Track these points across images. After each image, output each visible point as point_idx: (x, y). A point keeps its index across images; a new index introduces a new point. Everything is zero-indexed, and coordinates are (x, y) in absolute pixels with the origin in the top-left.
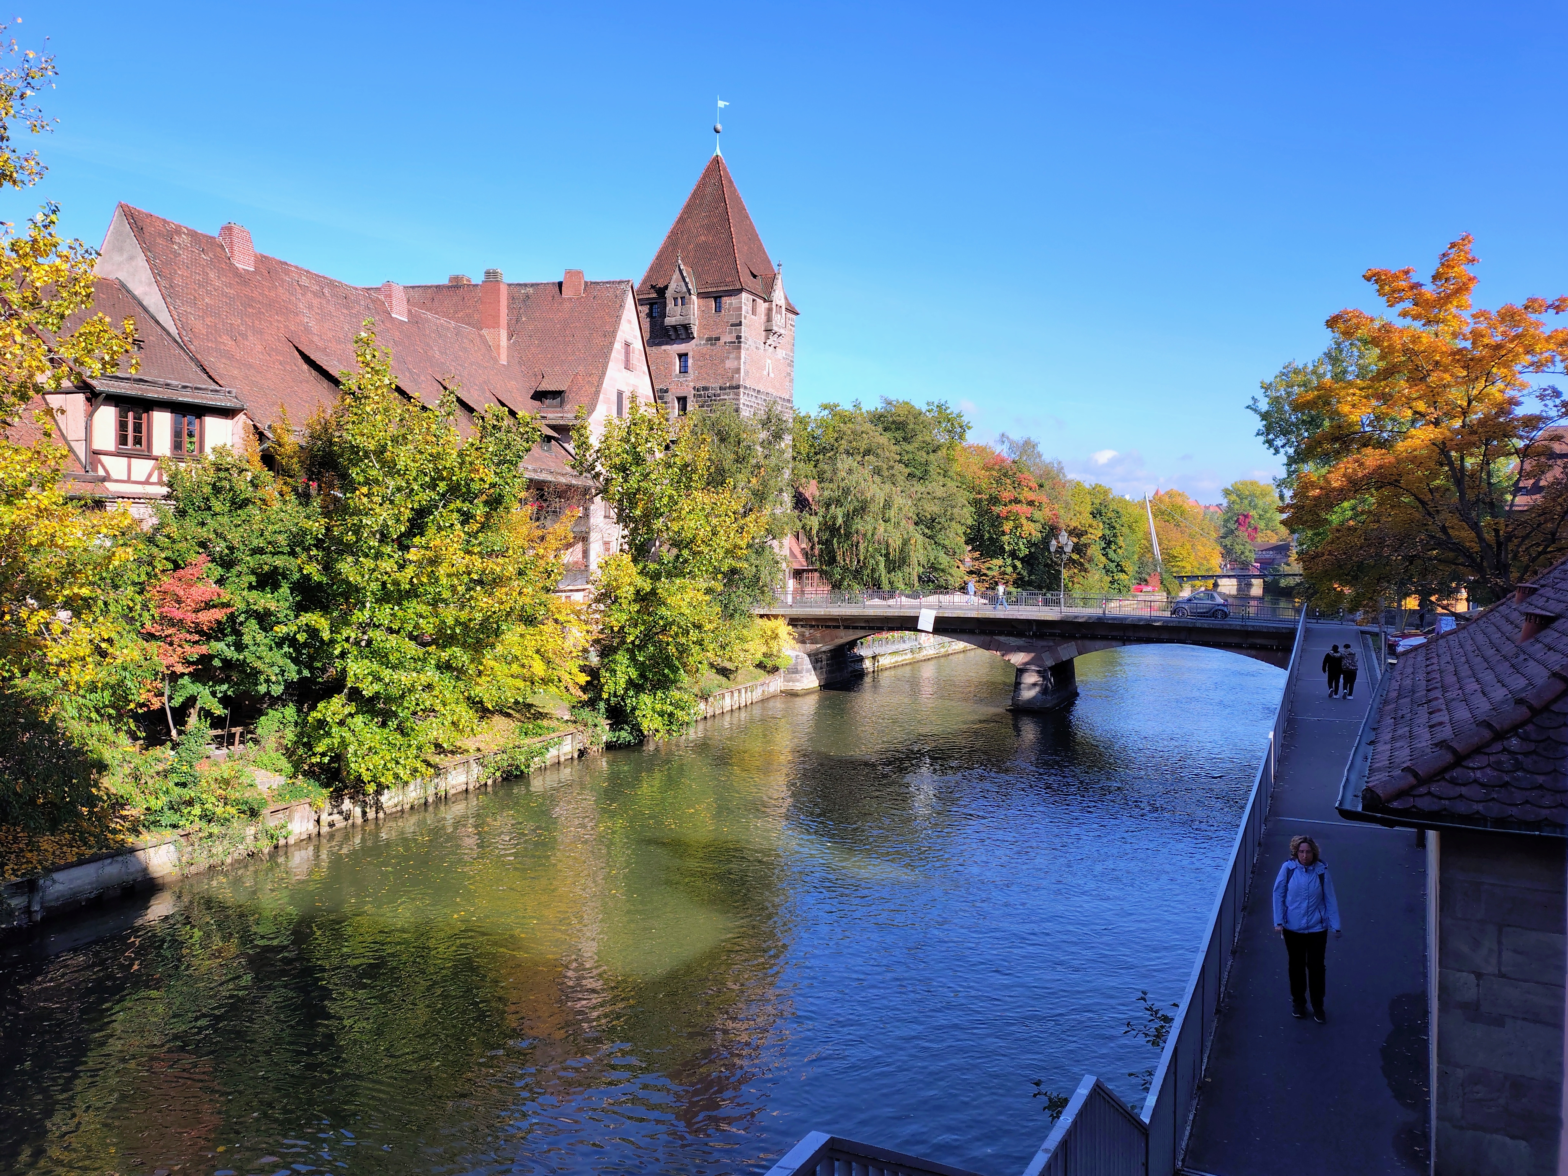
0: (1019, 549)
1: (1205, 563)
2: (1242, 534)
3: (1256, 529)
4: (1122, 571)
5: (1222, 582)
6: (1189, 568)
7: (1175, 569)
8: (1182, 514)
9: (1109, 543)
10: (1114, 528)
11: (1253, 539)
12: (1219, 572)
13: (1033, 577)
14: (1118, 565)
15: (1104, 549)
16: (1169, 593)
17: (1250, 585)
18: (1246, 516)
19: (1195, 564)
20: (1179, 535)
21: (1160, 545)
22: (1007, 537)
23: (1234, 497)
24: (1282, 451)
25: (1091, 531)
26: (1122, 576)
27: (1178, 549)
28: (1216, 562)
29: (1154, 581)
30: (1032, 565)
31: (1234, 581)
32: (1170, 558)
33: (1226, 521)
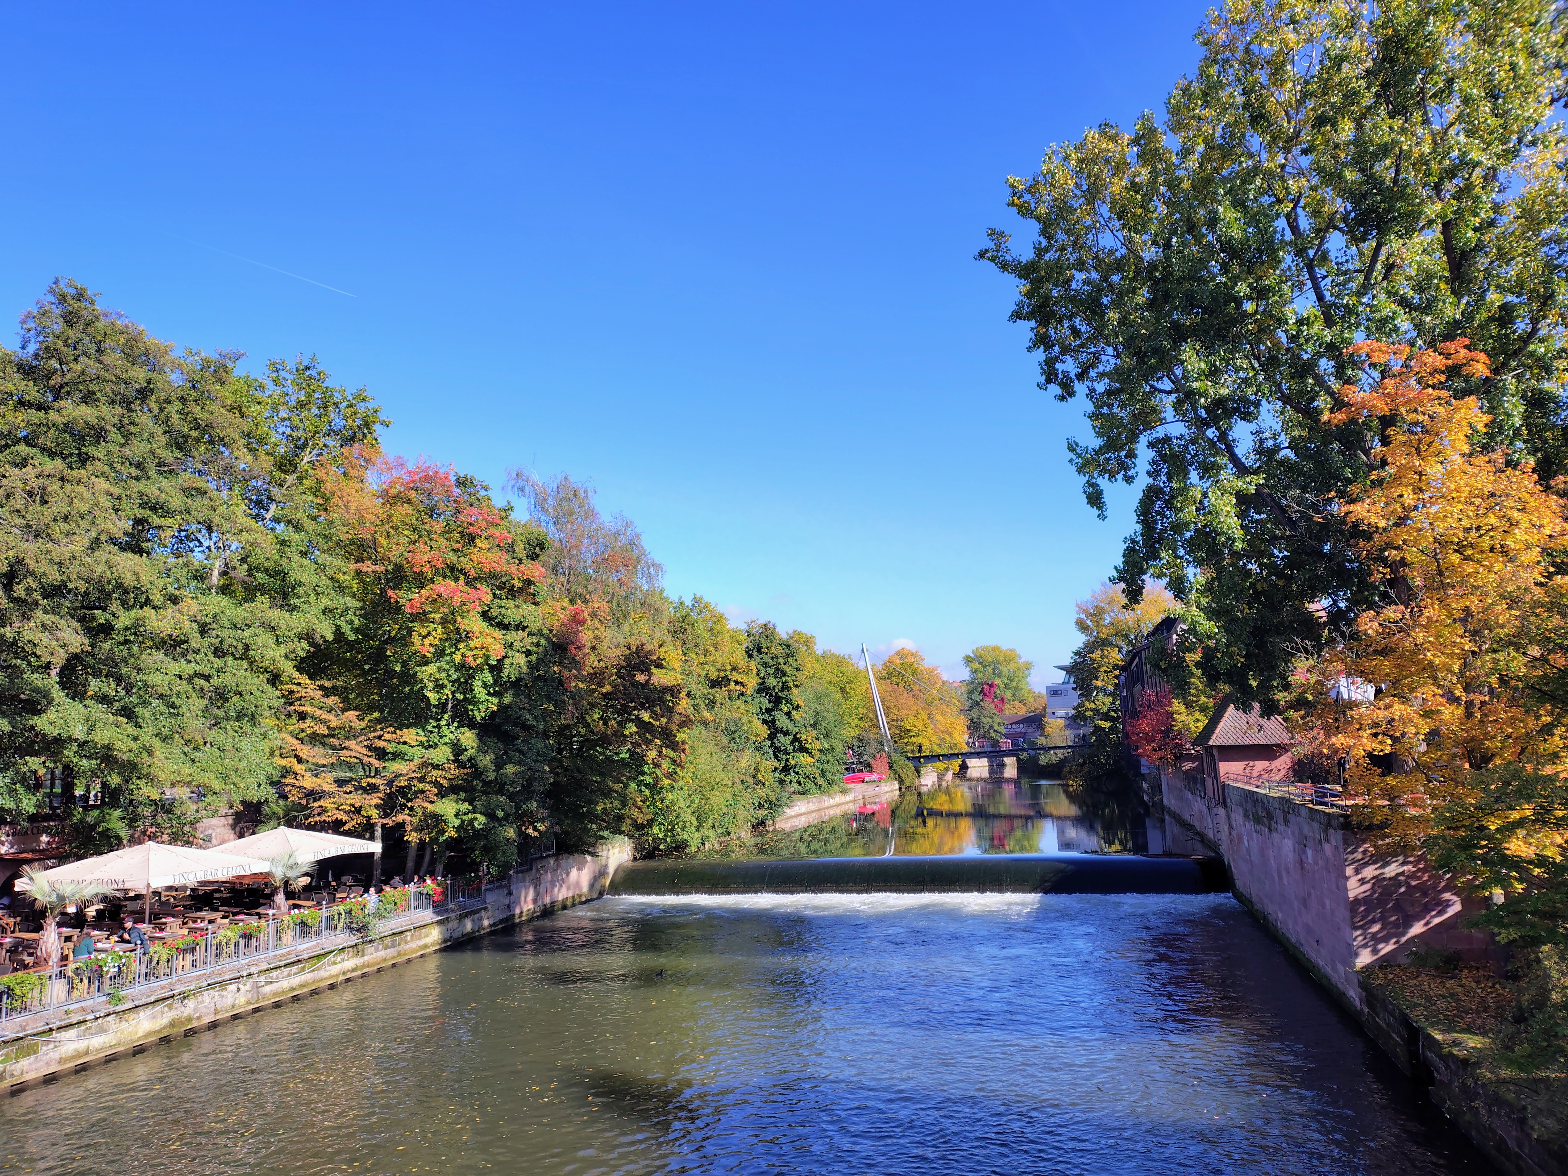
0: (474, 701)
1: (948, 738)
2: (989, 705)
3: (1002, 699)
4: (803, 750)
5: (972, 762)
6: (926, 746)
7: (909, 748)
8: (914, 673)
9: (777, 701)
10: (784, 674)
11: (1001, 710)
12: (965, 749)
13: (510, 769)
14: (795, 739)
15: (768, 711)
16: (901, 781)
17: (1002, 765)
18: (991, 686)
19: (934, 739)
20: (912, 701)
21: (887, 715)
22: (431, 668)
23: (976, 665)
24: (1081, 388)
25: (735, 676)
26: (804, 759)
27: (911, 719)
28: (961, 739)
29: (881, 765)
30: (507, 739)
31: (984, 762)
32: (902, 733)
33: (970, 692)
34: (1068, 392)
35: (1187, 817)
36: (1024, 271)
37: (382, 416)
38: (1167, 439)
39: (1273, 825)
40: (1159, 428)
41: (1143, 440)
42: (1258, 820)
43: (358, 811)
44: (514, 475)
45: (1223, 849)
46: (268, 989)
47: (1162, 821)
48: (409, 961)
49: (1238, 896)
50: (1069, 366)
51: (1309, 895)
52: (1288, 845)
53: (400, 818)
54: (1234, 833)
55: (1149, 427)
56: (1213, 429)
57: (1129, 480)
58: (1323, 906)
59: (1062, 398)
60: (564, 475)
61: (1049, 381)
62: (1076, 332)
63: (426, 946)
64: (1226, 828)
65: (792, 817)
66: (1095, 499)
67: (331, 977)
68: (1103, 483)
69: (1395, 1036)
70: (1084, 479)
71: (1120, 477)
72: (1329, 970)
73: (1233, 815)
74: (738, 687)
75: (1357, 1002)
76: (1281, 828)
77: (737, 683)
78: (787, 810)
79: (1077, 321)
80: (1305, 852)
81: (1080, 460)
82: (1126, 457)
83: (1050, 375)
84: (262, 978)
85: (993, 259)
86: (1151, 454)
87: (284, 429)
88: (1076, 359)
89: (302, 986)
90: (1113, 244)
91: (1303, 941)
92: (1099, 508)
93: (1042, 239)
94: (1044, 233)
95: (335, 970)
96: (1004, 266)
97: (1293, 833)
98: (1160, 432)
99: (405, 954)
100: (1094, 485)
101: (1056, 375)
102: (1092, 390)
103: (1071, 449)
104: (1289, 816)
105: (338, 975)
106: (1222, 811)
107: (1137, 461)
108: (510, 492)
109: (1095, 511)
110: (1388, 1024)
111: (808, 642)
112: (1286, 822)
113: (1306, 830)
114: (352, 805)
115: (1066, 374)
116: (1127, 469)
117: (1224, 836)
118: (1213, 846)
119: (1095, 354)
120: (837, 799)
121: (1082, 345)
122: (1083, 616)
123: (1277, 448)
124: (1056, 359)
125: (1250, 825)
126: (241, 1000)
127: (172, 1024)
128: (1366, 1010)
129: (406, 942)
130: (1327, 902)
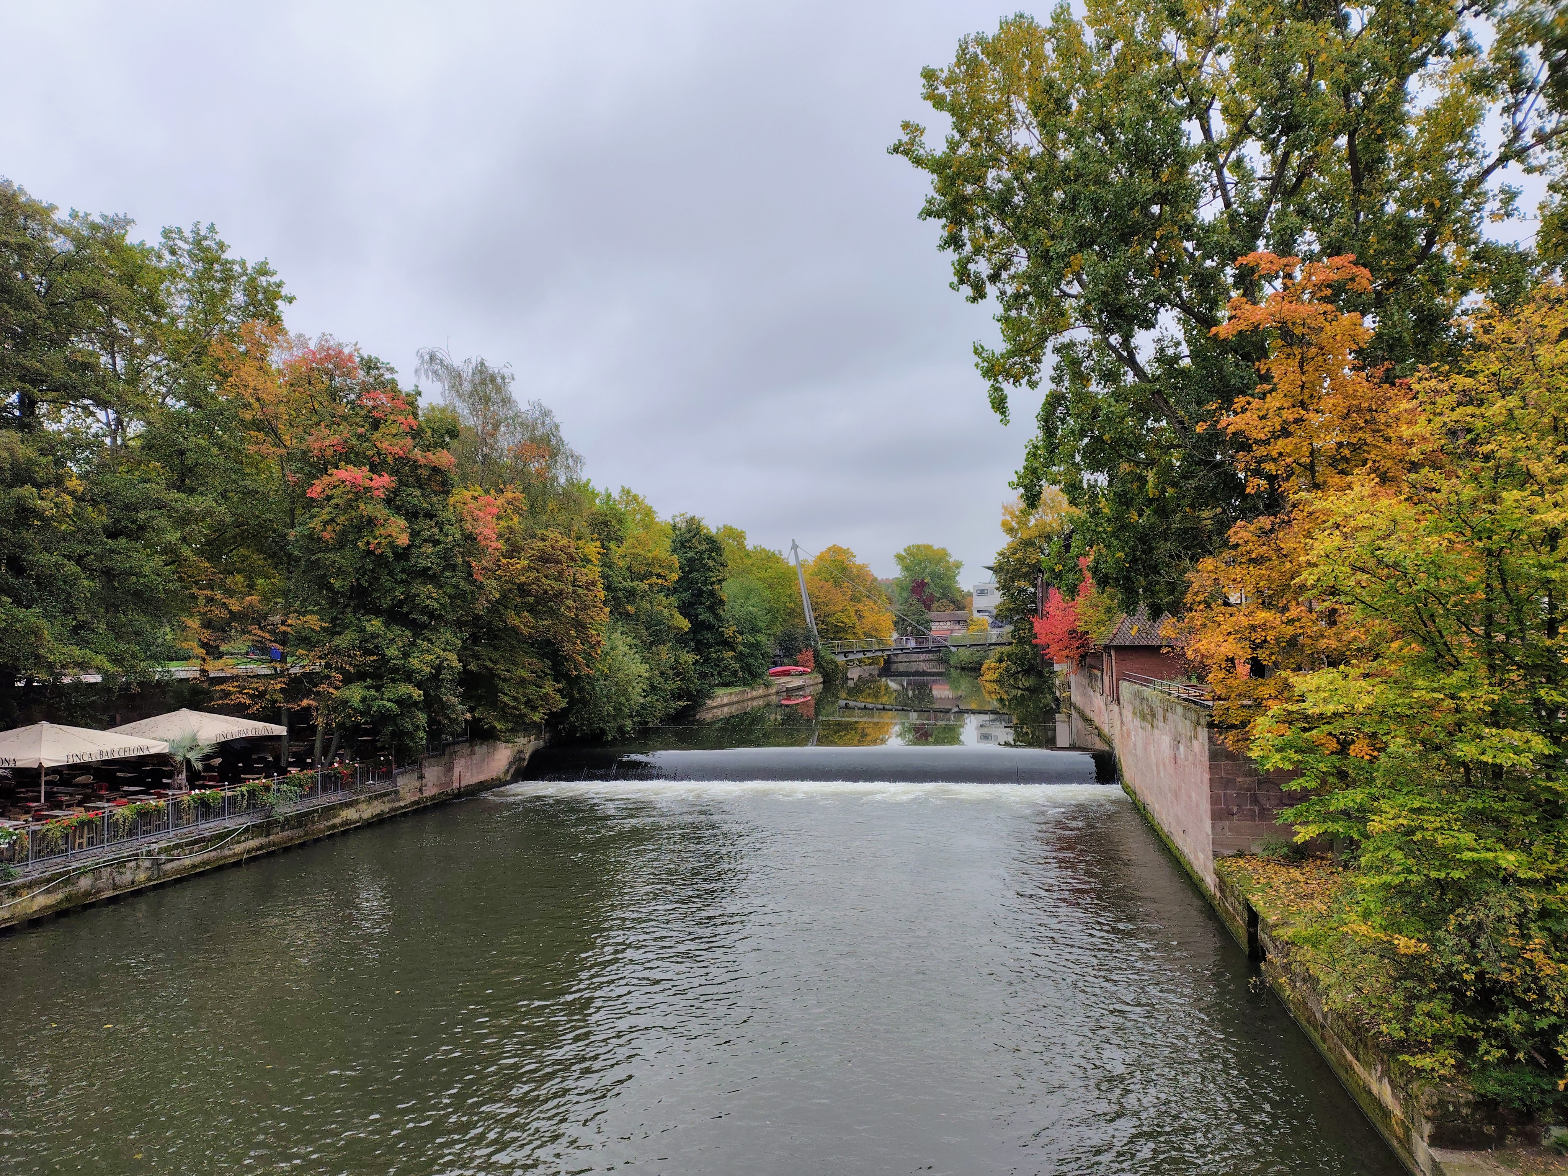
4: (725, 643)
8: (844, 570)
9: (700, 595)
21: (814, 612)
23: (908, 563)
25: (657, 570)
27: (839, 615)
34: (979, 294)
35: (1088, 712)
36: (938, 166)
37: (284, 291)
38: (1071, 345)
39: (1155, 722)
40: (1065, 333)
41: (1050, 345)
42: (1143, 717)
43: (262, 695)
44: (427, 357)
45: (1117, 744)
46: (168, 866)
47: (1069, 716)
48: (317, 840)
49: (1125, 789)
50: (982, 267)
51: (1180, 788)
52: (1166, 741)
53: (305, 703)
54: (1124, 728)
55: (1056, 331)
56: (1117, 336)
57: (1033, 385)
58: (1190, 797)
59: (974, 300)
60: (479, 360)
61: (961, 282)
62: (989, 232)
63: (334, 826)
64: (1119, 723)
65: (714, 708)
66: (999, 404)
67: (235, 855)
68: (1007, 387)
69: (1238, 918)
70: (988, 384)
71: (1024, 381)
72: (1192, 857)
73: (1124, 712)
74: (660, 581)
75: (1212, 888)
76: (1161, 724)
77: (659, 576)
78: (709, 702)
79: (991, 221)
80: (1178, 748)
81: (986, 364)
82: (1032, 361)
83: (963, 274)
84: (163, 857)
85: (906, 153)
86: (1055, 359)
87: (182, 302)
88: (989, 260)
89: (204, 863)
90: (1028, 142)
91: (1173, 831)
92: (1003, 413)
93: (955, 132)
94: (957, 126)
95: (238, 848)
96: (918, 161)
97: (1170, 730)
98: (1065, 337)
99: (313, 834)
100: (997, 389)
101: (969, 276)
102: (1003, 293)
103: (976, 352)
104: (1168, 714)
105: (242, 853)
106: (1115, 708)
107: (1041, 366)
108: (423, 377)
109: (998, 416)
110: (1234, 908)
111: (739, 537)
112: (1165, 719)
113: (1180, 728)
114: (256, 689)
115: (977, 275)
116: (1031, 374)
117: (1116, 731)
118: (1108, 742)
119: (1007, 254)
120: (761, 691)
121: (996, 247)
122: (1008, 518)
123: (1177, 358)
124: (969, 260)
125: (1137, 722)
126: (142, 876)
127: (68, 899)
128: (1218, 895)
129: (314, 823)
130: (1194, 795)
